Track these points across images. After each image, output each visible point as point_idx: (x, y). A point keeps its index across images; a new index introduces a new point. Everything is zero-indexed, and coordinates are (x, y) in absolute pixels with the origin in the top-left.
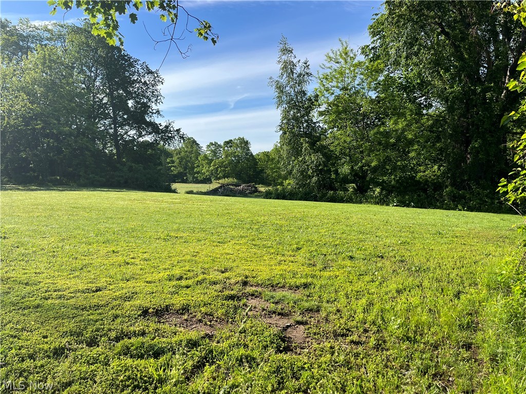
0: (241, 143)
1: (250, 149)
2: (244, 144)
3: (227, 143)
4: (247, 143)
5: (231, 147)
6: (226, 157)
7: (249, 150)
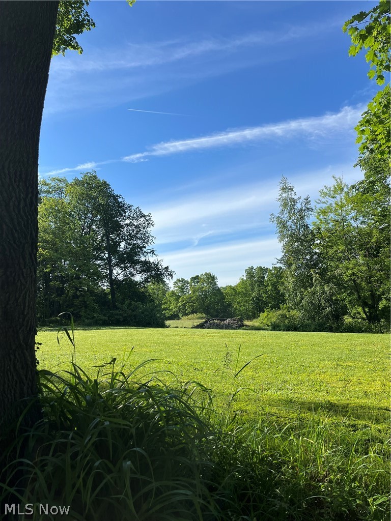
0: (208, 278)
1: (217, 283)
2: (211, 279)
3: (193, 279)
4: (213, 278)
5: (198, 282)
6: (194, 292)
7: (216, 285)
